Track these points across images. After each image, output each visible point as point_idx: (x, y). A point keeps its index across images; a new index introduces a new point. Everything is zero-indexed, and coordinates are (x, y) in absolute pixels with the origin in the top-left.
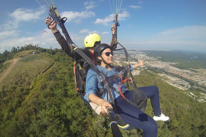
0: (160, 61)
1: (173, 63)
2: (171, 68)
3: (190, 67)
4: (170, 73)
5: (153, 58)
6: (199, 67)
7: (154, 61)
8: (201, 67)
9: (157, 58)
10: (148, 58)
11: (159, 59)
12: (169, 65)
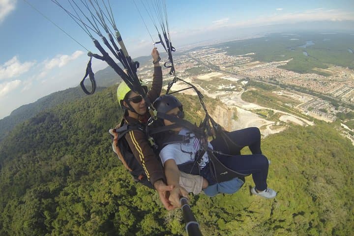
0: (258, 62)
1: (283, 63)
2: (284, 73)
3: (313, 67)
4: (289, 85)
5: (242, 58)
6: (327, 65)
7: (248, 64)
8: (329, 63)
9: (247, 56)
10: (233, 58)
11: (255, 58)
12: (278, 67)
